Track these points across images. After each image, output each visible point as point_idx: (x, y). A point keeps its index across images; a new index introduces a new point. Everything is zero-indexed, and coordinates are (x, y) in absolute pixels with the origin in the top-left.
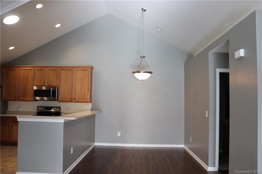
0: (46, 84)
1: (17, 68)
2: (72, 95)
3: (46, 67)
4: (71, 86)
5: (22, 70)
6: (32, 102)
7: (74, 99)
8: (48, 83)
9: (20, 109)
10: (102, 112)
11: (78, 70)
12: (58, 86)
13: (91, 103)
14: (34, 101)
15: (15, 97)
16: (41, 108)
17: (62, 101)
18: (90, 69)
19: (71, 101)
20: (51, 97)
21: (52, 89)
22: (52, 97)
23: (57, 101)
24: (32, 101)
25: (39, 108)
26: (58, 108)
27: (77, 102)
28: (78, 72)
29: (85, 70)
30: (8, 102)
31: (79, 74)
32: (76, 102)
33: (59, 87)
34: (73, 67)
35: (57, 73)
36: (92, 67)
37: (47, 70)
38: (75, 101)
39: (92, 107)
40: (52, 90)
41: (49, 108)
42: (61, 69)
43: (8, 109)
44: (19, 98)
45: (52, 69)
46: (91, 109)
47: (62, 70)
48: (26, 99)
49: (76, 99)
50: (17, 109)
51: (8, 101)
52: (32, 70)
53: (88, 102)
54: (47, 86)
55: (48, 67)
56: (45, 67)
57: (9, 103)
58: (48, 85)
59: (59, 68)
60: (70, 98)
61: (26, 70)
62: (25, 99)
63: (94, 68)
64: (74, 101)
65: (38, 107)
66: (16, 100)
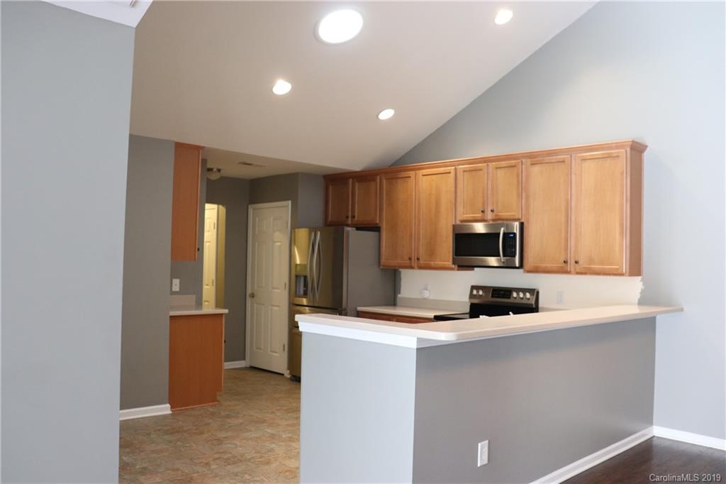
0: (489, 216)
1: (412, 174)
2: (566, 249)
3: (486, 160)
4: (563, 219)
5: (424, 177)
6: (452, 272)
7: (573, 262)
8: (492, 211)
9: (426, 294)
10: (682, 310)
11: (584, 160)
12: (522, 221)
13: (639, 278)
14: (458, 270)
15: (410, 259)
16: (481, 293)
17: (536, 270)
18: (628, 149)
19: (563, 270)
20: (499, 256)
21: (502, 229)
22: (504, 256)
23: (521, 271)
24: (452, 269)
25: (475, 292)
26: (529, 293)
27: (585, 274)
28: (586, 165)
29: (610, 156)
30: (400, 272)
31: (588, 175)
32: (582, 273)
33: (525, 224)
34: (570, 151)
35: (518, 176)
36: (633, 142)
37: (491, 170)
38: (578, 271)
39: (643, 292)
40: (504, 234)
41: (502, 292)
42: (529, 163)
43: (400, 293)
44: (418, 259)
45: (503, 164)
46: (639, 300)
47: (532, 164)
48: (436, 263)
49: (580, 263)
50: (421, 293)
51: (400, 270)
52: (450, 173)
53: (622, 275)
54: (493, 220)
55: (493, 161)
56: (485, 162)
57: (402, 276)
58: (494, 218)
59: (524, 160)
60: (563, 259)
61: (434, 177)
62: (432, 263)
63: (646, 147)
64: (575, 269)
65: (473, 288)
66: (411, 267)
